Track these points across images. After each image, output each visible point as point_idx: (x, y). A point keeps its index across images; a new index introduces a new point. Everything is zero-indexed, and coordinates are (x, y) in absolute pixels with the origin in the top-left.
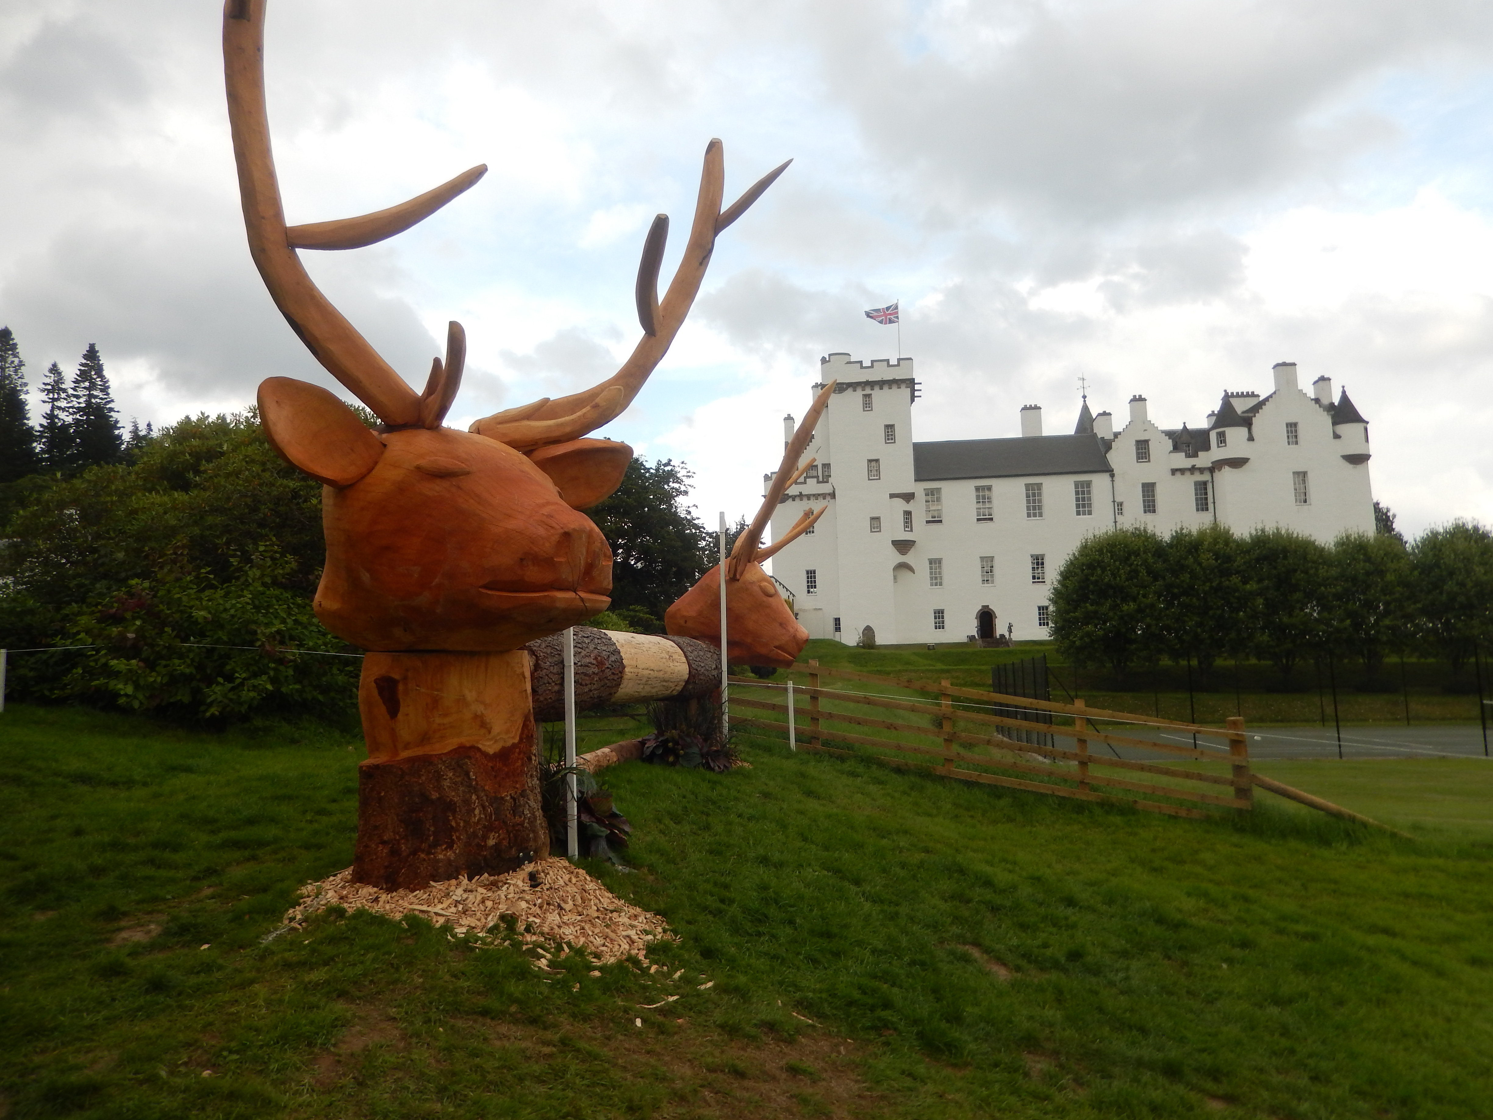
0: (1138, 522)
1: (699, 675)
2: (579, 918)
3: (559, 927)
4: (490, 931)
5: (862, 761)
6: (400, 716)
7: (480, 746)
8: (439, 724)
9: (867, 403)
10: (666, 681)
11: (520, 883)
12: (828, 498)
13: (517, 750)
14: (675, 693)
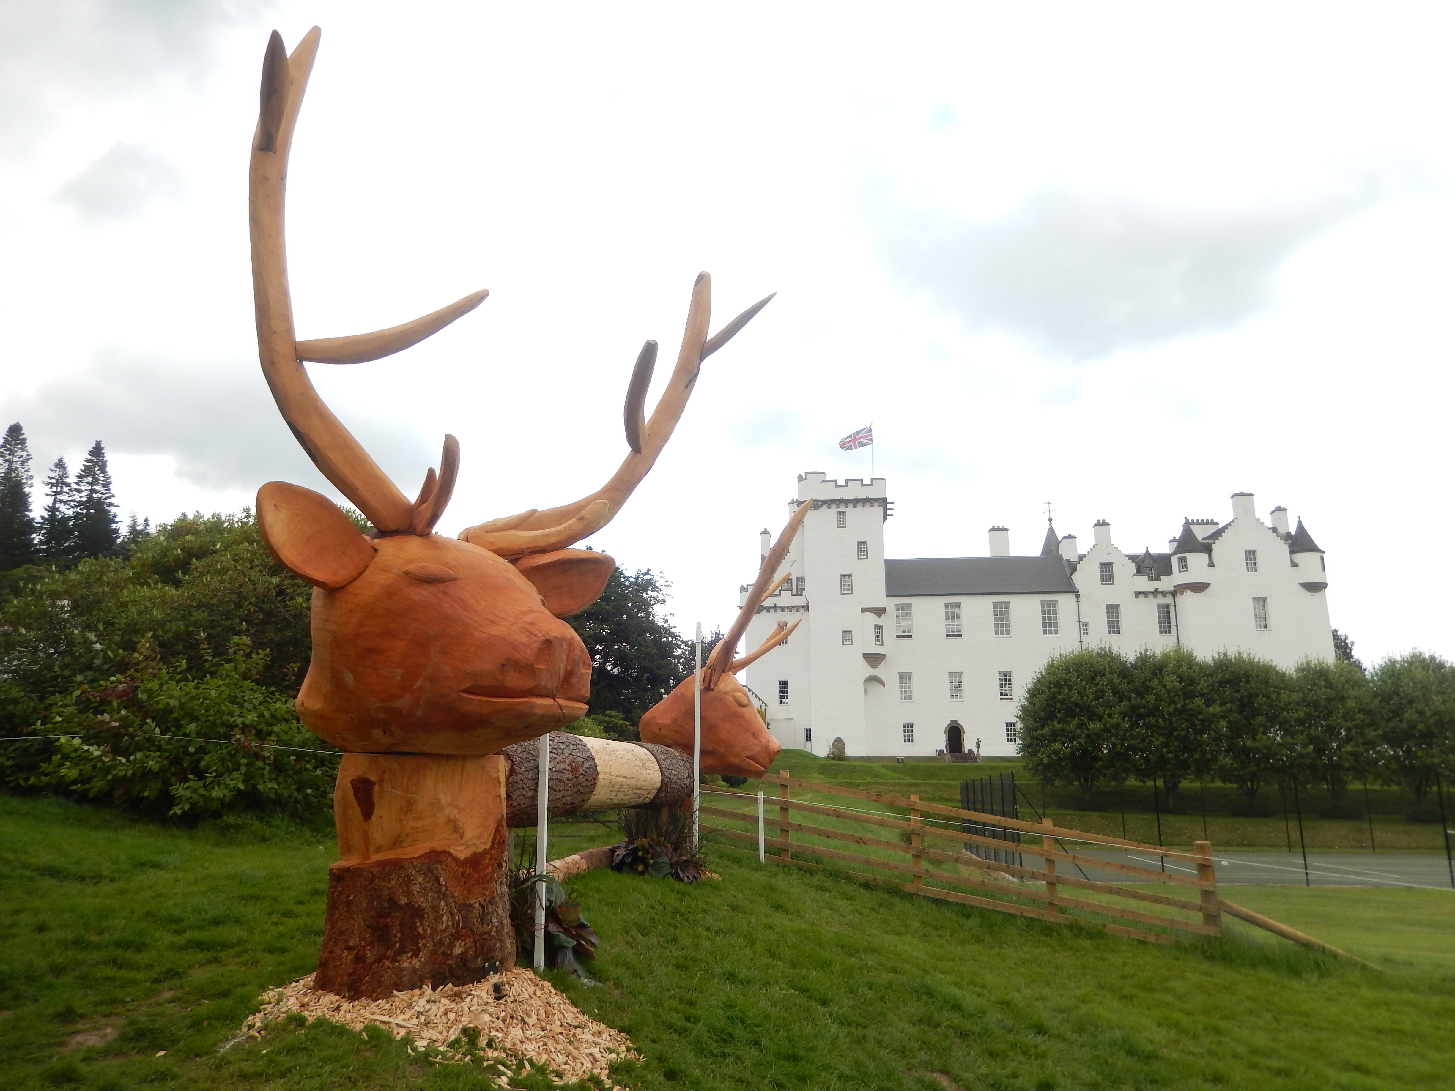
0: (1103, 643)
1: (671, 783)
2: (542, 1033)
3: (522, 1042)
4: (451, 1045)
5: (831, 874)
6: (374, 818)
7: (452, 851)
8: (412, 828)
9: (841, 520)
10: (639, 789)
11: (484, 995)
12: (802, 610)
13: (488, 856)
14: (647, 801)
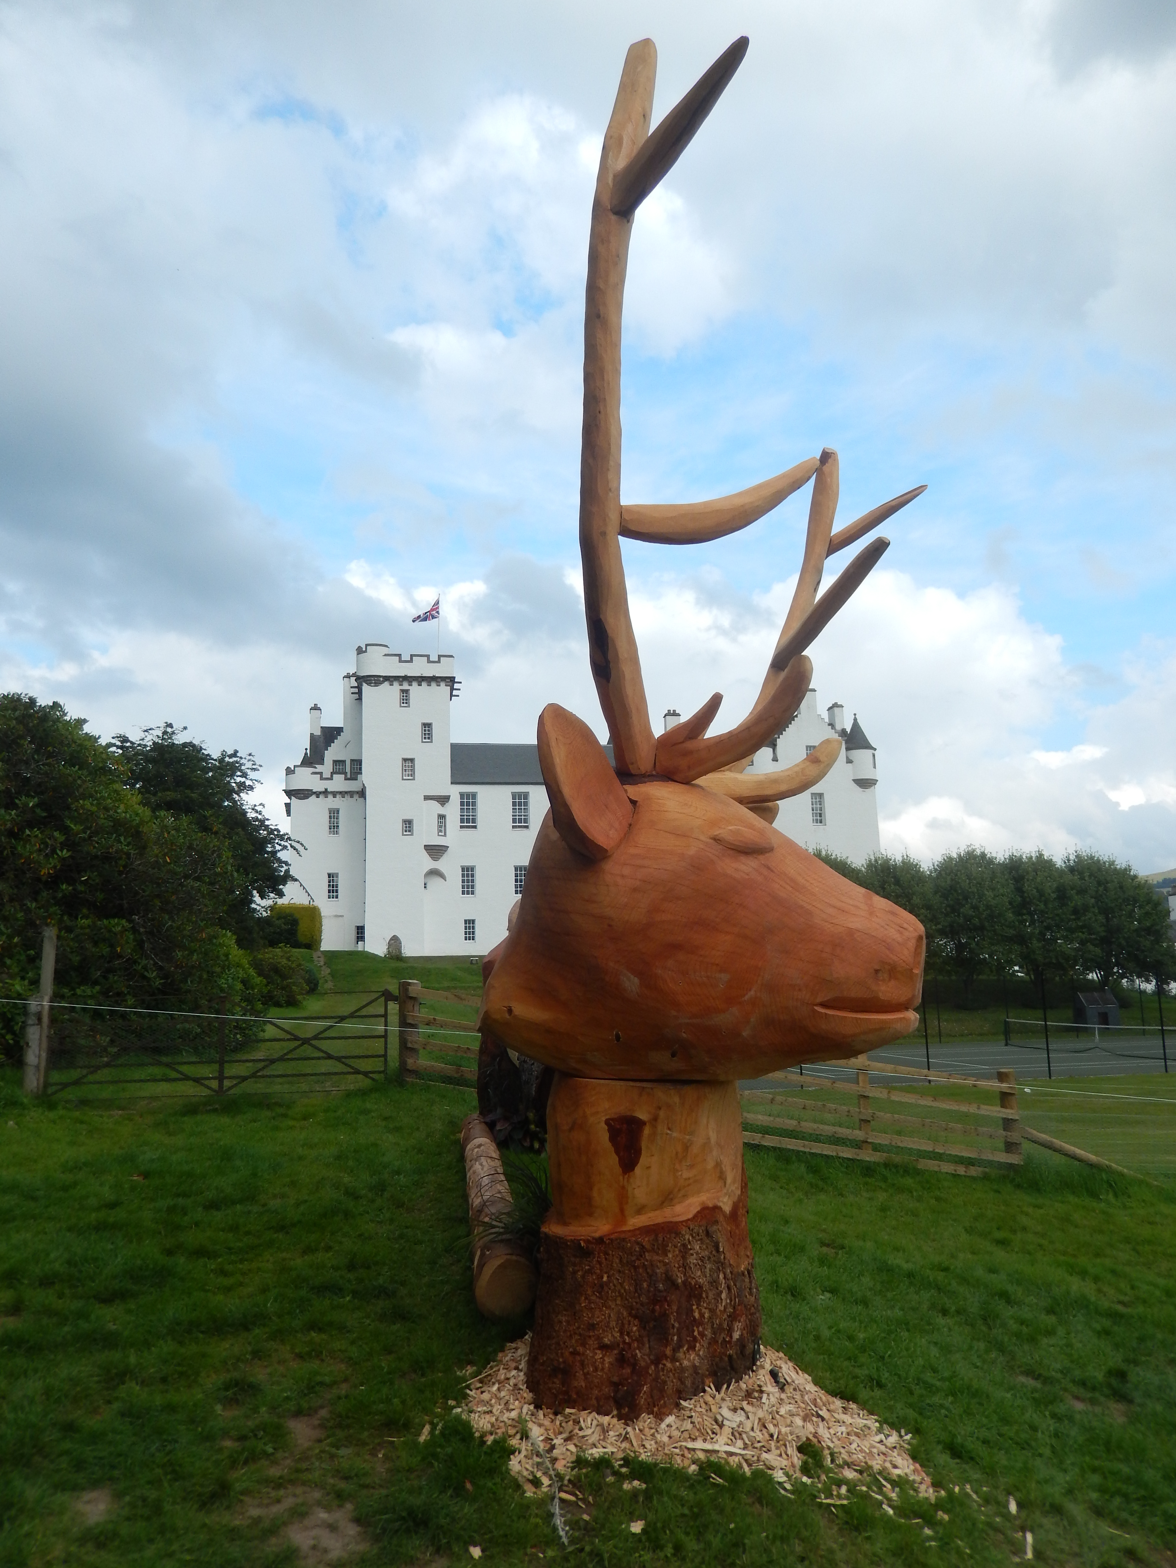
4: (803, 1471)
6: (638, 1170)
7: (720, 1205)
8: (684, 1179)
9: (405, 698)
11: (773, 1389)
12: (356, 797)
13: (741, 1205)
